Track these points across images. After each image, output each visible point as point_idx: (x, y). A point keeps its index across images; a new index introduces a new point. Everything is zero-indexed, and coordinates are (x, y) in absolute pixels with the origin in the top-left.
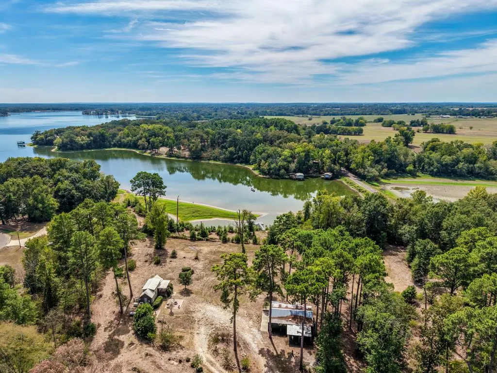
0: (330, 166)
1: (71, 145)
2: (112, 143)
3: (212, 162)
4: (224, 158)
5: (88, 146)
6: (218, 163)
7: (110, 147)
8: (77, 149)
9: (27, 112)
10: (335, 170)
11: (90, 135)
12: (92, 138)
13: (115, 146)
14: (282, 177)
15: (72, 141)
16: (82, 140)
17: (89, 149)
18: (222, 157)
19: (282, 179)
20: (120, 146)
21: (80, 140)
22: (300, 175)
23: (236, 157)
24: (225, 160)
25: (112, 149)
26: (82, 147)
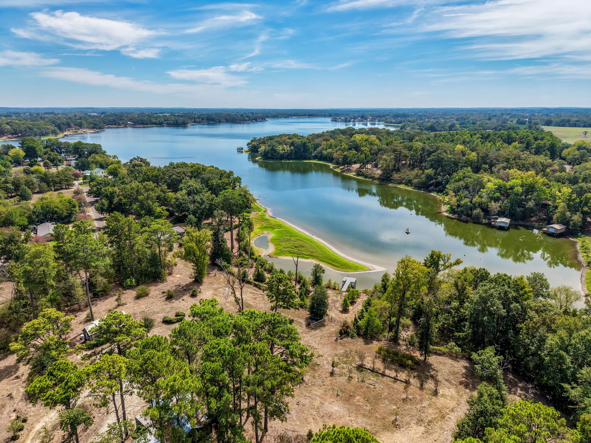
0: (563, 214)
1: (272, 154)
2: (313, 154)
3: (402, 186)
4: (419, 183)
5: (288, 156)
6: (410, 188)
7: (310, 159)
8: (277, 159)
9: (285, 118)
10: (571, 223)
11: (292, 144)
12: (292, 148)
13: (315, 157)
14: (476, 221)
15: (273, 150)
16: (283, 150)
17: (289, 159)
18: (415, 181)
19: (475, 223)
20: (320, 159)
21: (281, 149)
22: (504, 221)
23: (433, 183)
24: (419, 187)
25: (312, 161)
26: (282, 157)
